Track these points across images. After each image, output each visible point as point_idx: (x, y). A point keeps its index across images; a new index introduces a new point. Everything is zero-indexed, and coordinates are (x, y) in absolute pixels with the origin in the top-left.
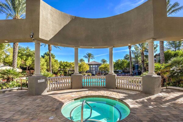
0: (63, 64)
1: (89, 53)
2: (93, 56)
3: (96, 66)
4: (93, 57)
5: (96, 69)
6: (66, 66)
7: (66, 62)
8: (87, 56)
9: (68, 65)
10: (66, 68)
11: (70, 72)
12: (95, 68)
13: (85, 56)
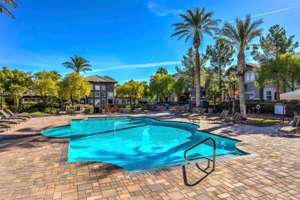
0: (4, 75)
1: (78, 56)
2: (88, 65)
3: (104, 88)
4: (90, 68)
5: (102, 95)
6: (15, 81)
7: (15, 72)
8: (73, 63)
9: (21, 79)
10: (15, 89)
11: (24, 102)
12: (101, 91)
13: (67, 63)
